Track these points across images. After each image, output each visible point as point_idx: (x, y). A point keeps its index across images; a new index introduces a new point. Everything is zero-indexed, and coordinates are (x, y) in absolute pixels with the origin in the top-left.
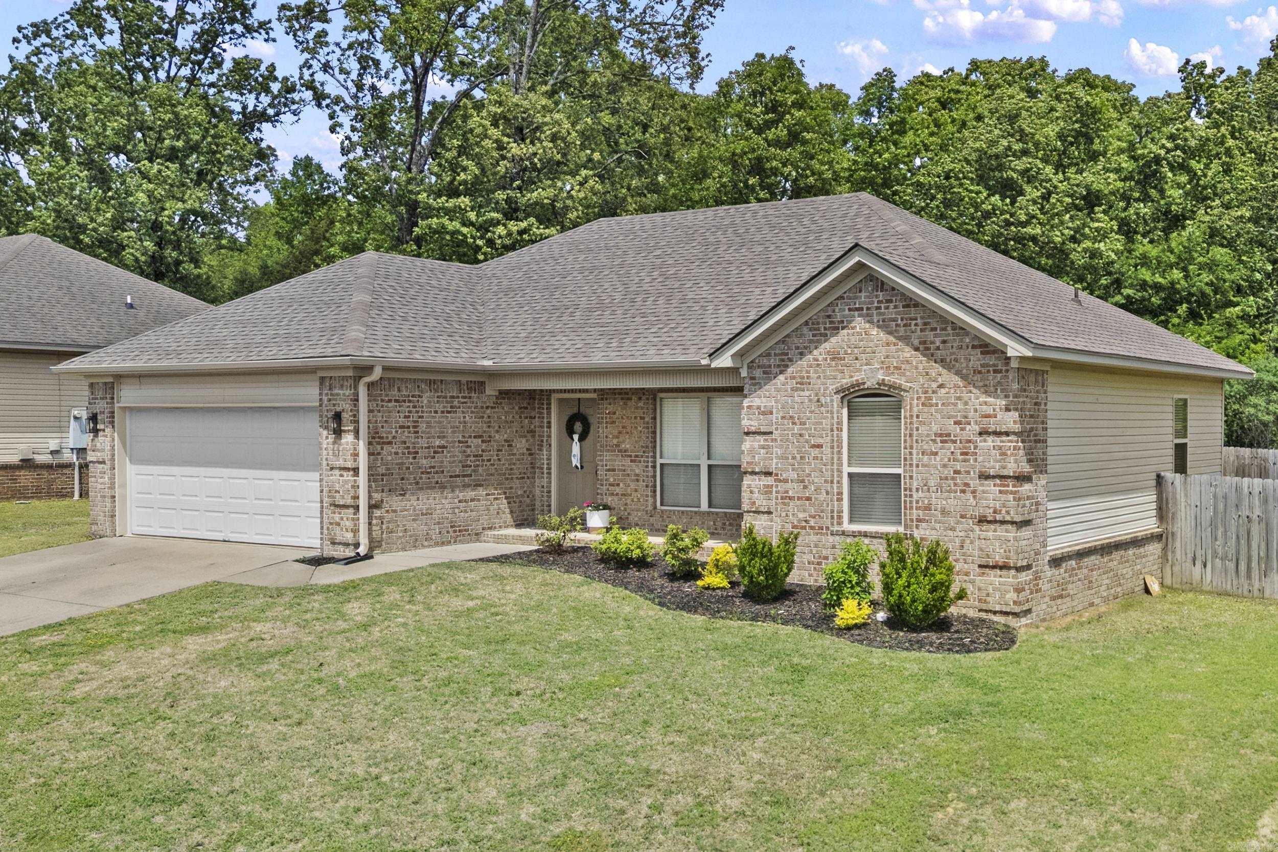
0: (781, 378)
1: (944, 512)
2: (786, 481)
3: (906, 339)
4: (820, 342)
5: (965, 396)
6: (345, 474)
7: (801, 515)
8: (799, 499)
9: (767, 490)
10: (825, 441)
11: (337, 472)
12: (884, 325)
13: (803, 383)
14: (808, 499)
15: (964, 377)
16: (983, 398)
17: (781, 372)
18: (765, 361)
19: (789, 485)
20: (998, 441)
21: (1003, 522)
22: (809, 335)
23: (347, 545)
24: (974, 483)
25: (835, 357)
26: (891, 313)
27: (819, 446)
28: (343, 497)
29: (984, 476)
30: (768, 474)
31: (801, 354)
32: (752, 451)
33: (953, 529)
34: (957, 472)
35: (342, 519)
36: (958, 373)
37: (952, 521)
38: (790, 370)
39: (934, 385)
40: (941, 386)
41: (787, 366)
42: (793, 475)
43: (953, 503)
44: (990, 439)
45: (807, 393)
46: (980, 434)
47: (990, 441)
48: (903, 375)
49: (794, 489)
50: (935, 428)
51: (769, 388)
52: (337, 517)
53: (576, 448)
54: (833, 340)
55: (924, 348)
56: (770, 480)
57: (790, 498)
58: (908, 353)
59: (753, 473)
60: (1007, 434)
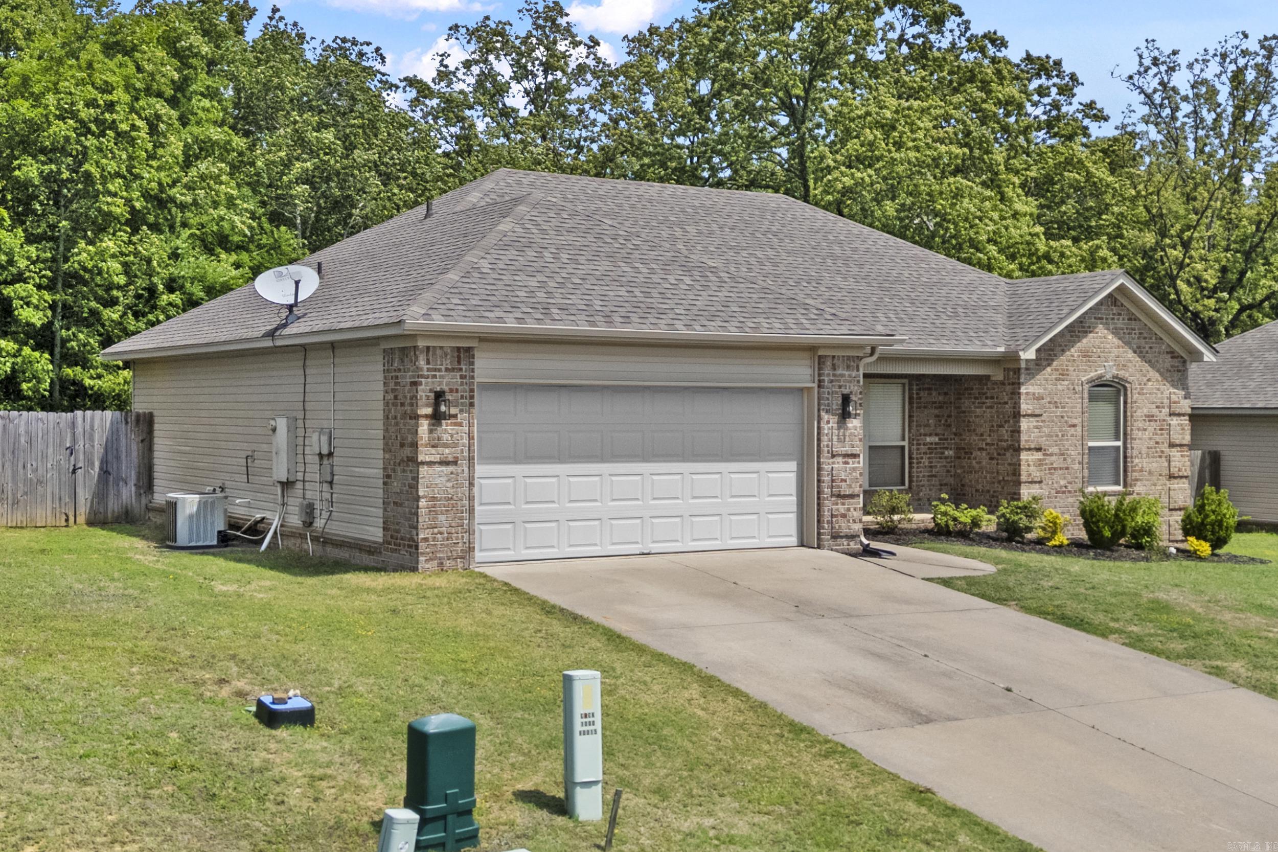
0: (1049, 369)
1: (1150, 473)
2: (1051, 455)
3: (1128, 344)
4: (1075, 342)
5: (1162, 387)
7: (1063, 482)
8: (1061, 469)
9: (1040, 463)
10: (1078, 421)
12: (1116, 332)
13: (1063, 375)
14: (1067, 468)
15: (1161, 374)
16: (1172, 390)
17: (1049, 365)
19: (1054, 458)
20: (1179, 420)
21: (1181, 477)
24: (1167, 450)
25: (1086, 354)
26: (1120, 323)
27: (1074, 426)
29: (1172, 445)
30: (1039, 449)
31: (1063, 351)
32: (1029, 429)
33: (1155, 485)
34: (1157, 443)
36: (1158, 371)
37: (1154, 478)
38: (1055, 363)
39: (1145, 379)
40: (1149, 380)
41: (1053, 360)
42: (1057, 450)
43: (1155, 466)
44: (1175, 419)
45: (1066, 383)
46: (1170, 415)
48: (1127, 370)
49: (1057, 462)
50: (1145, 411)
51: (1040, 377)
54: (1085, 341)
55: (1138, 351)
56: (1039, 455)
57: (1055, 469)
58: (1130, 355)
59: (1029, 449)
60: (1184, 415)
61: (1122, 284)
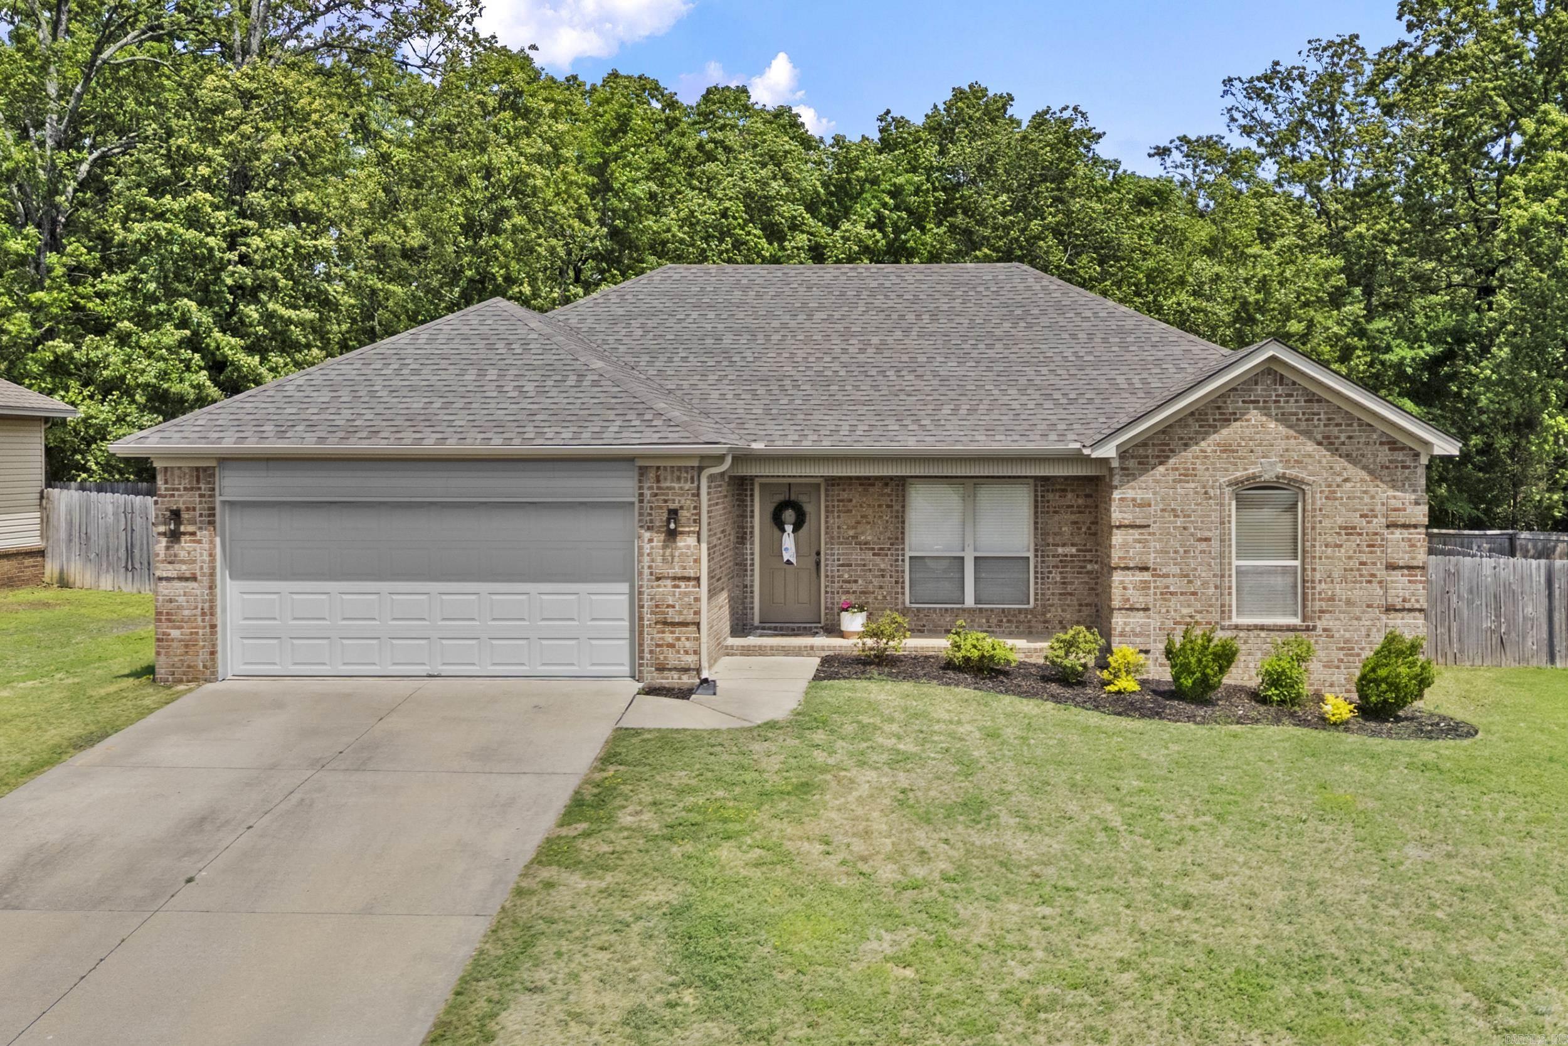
0: (1161, 469)
1: (1349, 602)
2: (1166, 576)
3: (1308, 434)
4: (1207, 433)
5: (1372, 490)
6: (682, 584)
7: (1185, 611)
8: (1182, 594)
9: (1145, 586)
10: (1214, 534)
11: (669, 583)
12: (1283, 419)
13: (1187, 475)
14: (1194, 594)
15: (1371, 472)
16: (1391, 493)
17: (1161, 463)
18: (1141, 451)
19: (1171, 580)
20: (1406, 533)
21: (1410, 610)
22: (1196, 427)
23: (686, 670)
24: (1382, 573)
25: (1227, 449)
26: (1291, 407)
27: (1208, 540)
28: (680, 613)
29: (1391, 567)
30: (1146, 569)
31: (1186, 445)
32: (1124, 545)
33: (1358, 619)
34: (1362, 563)
35: (678, 639)
36: (1364, 468)
37: (1357, 611)
38: (1172, 461)
39: (1339, 479)
40: (1346, 480)
41: (1168, 457)
42: (1176, 570)
43: (1358, 593)
44: (1398, 531)
45: (1193, 485)
46: (1388, 527)
47: (1398, 534)
48: (1305, 468)
49: (1175, 584)
50: (1340, 521)
51: (1146, 479)
52: (669, 638)
53: (788, 541)
54: (1225, 432)
55: (1327, 442)
56: (1146, 576)
57: (1171, 594)
58: (1310, 447)
59: (1127, 568)
60: (1415, 526)
61: (1273, 358)
